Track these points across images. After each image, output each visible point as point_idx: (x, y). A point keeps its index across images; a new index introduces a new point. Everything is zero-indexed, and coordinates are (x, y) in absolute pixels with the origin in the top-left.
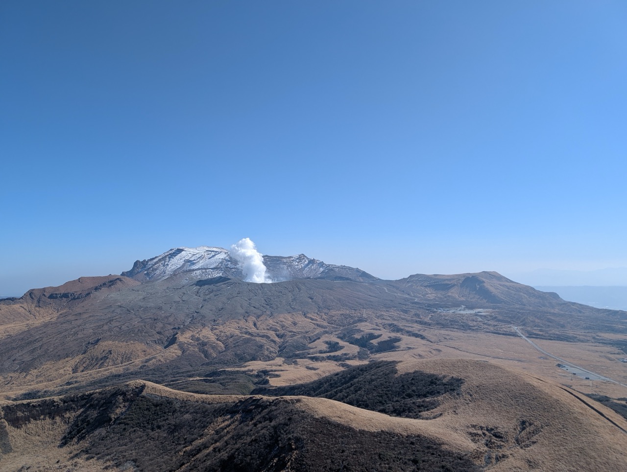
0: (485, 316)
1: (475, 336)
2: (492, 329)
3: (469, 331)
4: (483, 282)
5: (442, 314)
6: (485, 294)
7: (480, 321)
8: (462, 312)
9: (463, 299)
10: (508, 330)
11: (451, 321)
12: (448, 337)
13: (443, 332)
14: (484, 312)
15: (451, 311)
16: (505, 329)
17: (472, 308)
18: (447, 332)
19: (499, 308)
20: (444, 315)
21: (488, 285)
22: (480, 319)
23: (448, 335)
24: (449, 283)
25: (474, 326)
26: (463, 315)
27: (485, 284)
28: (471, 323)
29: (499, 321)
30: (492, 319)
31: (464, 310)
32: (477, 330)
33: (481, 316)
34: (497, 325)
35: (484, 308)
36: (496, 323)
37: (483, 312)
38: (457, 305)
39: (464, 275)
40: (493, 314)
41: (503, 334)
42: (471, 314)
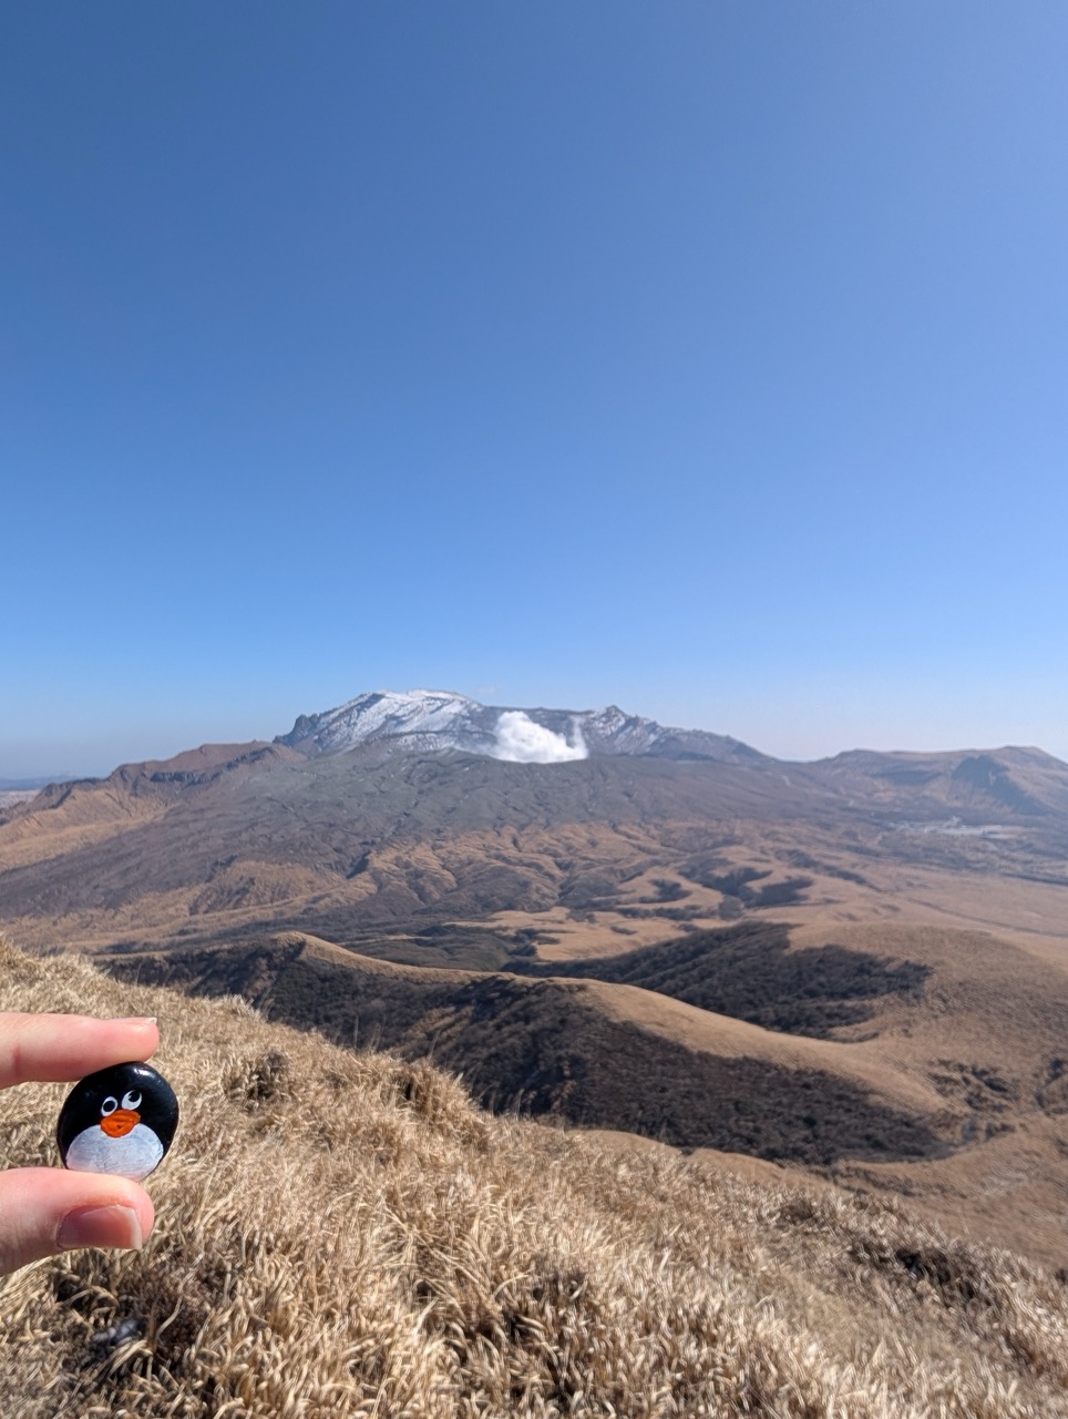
0: (1005, 842)
1: (978, 881)
2: (1019, 868)
3: (964, 871)
4: (1006, 769)
5: (907, 834)
6: (1009, 793)
7: (993, 852)
8: (952, 832)
9: (957, 804)
10: (1057, 872)
11: (925, 849)
12: (916, 883)
13: (907, 871)
14: (1005, 833)
15: (926, 830)
16: (1048, 871)
17: (976, 823)
18: (914, 872)
19: (1039, 825)
20: (912, 837)
21: (1015, 776)
22: (992, 847)
23: (917, 878)
24: (926, 768)
25: (978, 862)
26: (954, 838)
27: (1010, 774)
28: (970, 856)
29: (1037, 852)
30: (1023, 849)
31: (958, 826)
32: (983, 871)
33: (995, 841)
34: (1031, 862)
35: (1004, 823)
36: (1030, 857)
37: (1001, 832)
38: (942, 815)
39: (961, 753)
40: (1024, 838)
41: (1045, 881)
42: (972, 836)
